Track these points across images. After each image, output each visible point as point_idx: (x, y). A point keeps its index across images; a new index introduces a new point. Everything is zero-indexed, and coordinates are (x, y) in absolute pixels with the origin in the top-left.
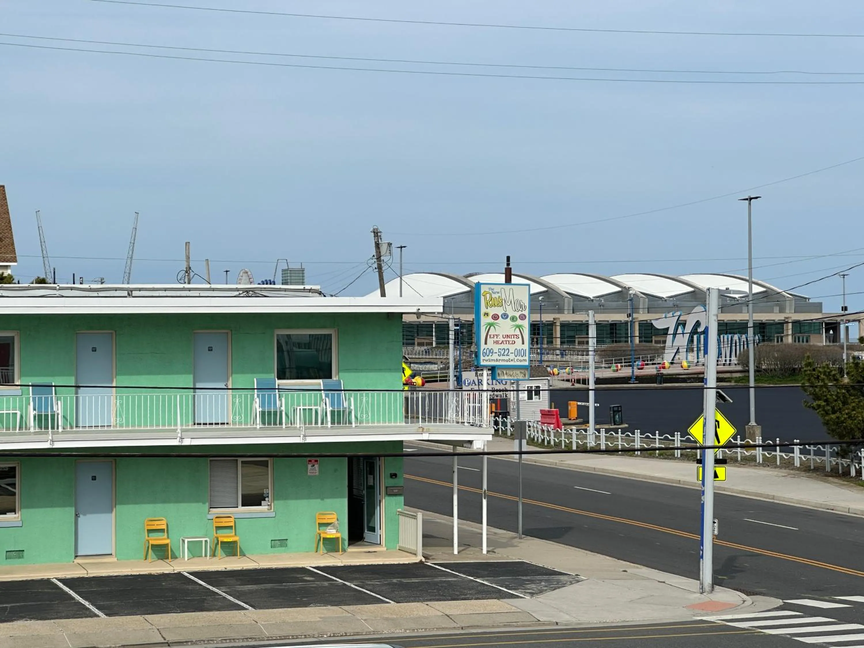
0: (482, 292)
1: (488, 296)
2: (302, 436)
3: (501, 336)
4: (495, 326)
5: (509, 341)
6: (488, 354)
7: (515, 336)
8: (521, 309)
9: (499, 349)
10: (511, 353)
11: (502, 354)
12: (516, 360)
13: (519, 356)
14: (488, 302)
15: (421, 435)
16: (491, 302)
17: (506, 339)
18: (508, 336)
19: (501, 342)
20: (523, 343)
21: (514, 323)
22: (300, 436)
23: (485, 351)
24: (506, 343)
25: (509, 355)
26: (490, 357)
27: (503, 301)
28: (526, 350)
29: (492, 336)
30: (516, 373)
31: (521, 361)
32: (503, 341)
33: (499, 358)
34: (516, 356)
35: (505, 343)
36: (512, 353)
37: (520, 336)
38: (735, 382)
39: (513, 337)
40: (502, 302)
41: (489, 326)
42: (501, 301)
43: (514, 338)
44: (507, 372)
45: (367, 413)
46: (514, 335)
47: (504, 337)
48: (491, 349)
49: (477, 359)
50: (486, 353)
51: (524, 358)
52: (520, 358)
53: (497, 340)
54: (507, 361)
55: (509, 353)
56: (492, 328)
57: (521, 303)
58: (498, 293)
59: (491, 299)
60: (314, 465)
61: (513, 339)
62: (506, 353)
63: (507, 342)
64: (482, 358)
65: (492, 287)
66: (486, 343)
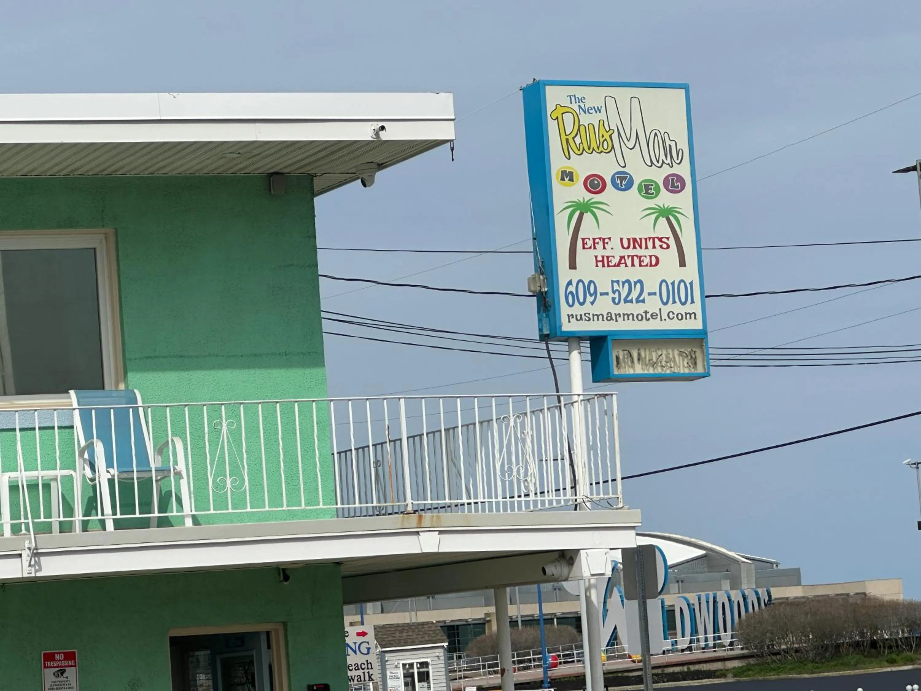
0: (550, 108)
1: (568, 119)
2: (26, 554)
3: (615, 243)
4: (594, 210)
5: (640, 257)
6: (581, 300)
7: (658, 243)
8: (669, 161)
9: (613, 282)
10: (649, 294)
11: (623, 297)
12: (665, 316)
13: (674, 302)
14: (570, 138)
15: (414, 537)
16: (578, 140)
17: (631, 252)
18: (635, 242)
19: (615, 261)
20: (683, 264)
21: (651, 203)
22: (20, 555)
23: (572, 289)
24: (633, 265)
25: (643, 301)
26: (587, 308)
27: (615, 136)
28: (691, 284)
29: (590, 243)
30: (667, 357)
31: (680, 317)
32: (622, 257)
33: (615, 310)
34: (665, 304)
35: (629, 262)
36: (655, 294)
37: (672, 242)
38: (735, 676)
39: (650, 244)
40: (611, 137)
41: (578, 213)
42: (607, 136)
43: (654, 247)
44: (643, 354)
45: (236, 472)
46: (654, 239)
47: (626, 244)
48: (591, 282)
49: (547, 316)
50: (575, 296)
51: (689, 308)
52: (678, 308)
53: (606, 253)
54: (639, 318)
55: (645, 294)
56: (588, 217)
57: (668, 142)
58: (598, 110)
59: (579, 130)
60: (63, 672)
61: (651, 251)
62: (634, 295)
63: (636, 261)
64: (565, 310)
65: (579, 92)
66: (573, 265)
